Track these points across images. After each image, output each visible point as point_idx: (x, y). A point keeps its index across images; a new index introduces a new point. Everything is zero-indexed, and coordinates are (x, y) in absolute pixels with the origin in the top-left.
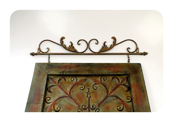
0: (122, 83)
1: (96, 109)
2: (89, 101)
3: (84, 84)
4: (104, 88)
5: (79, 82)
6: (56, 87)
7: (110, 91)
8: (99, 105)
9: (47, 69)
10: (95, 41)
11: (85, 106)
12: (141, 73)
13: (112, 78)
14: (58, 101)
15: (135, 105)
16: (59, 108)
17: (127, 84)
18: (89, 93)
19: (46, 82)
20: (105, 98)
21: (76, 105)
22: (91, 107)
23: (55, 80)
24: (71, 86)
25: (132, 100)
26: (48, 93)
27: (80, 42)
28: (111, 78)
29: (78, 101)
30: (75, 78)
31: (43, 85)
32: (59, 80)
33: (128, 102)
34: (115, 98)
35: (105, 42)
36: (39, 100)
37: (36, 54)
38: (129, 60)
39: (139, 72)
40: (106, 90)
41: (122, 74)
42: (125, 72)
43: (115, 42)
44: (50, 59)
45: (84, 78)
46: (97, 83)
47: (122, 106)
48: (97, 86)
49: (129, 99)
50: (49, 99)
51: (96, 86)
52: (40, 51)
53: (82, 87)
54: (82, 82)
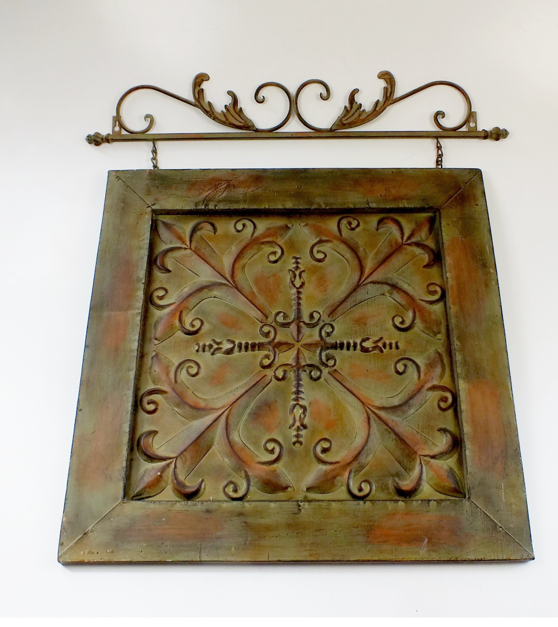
0: (413, 240)
1: (321, 324)
2: (299, 298)
3: (280, 241)
4: (348, 254)
5: (264, 236)
6: (183, 252)
7: (369, 265)
8: (332, 312)
9: (149, 192)
10: (320, 89)
11: (285, 316)
12: (481, 202)
13: (380, 222)
14: (193, 301)
15: (453, 309)
16: (197, 324)
17: (431, 243)
18: (297, 273)
19: (147, 235)
20: (355, 290)
21: (254, 313)
22: (306, 319)
23: (180, 231)
24: (235, 250)
25: (443, 297)
26: (158, 274)
27: (263, 93)
28: (374, 220)
29: (261, 300)
30: (249, 224)
31: (140, 248)
32: (194, 230)
33: (432, 303)
34: (386, 288)
35: (356, 91)
36: (130, 296)
37: (108, 140)
38: (440, 156)
39: (475, 200)
40: (356, 262)
41: (412, 206)
42: (424, 200)
43: (392, 92)
44: (159, 157)
45: (279, 222)
46: (324, 238)
47: (410, 314)
48: (326, 248)
49: (435, 292)
50: (161, 293)
51: (321, 249)
52: (122, 126)
53: (275, 253)
54: (274, 235)
